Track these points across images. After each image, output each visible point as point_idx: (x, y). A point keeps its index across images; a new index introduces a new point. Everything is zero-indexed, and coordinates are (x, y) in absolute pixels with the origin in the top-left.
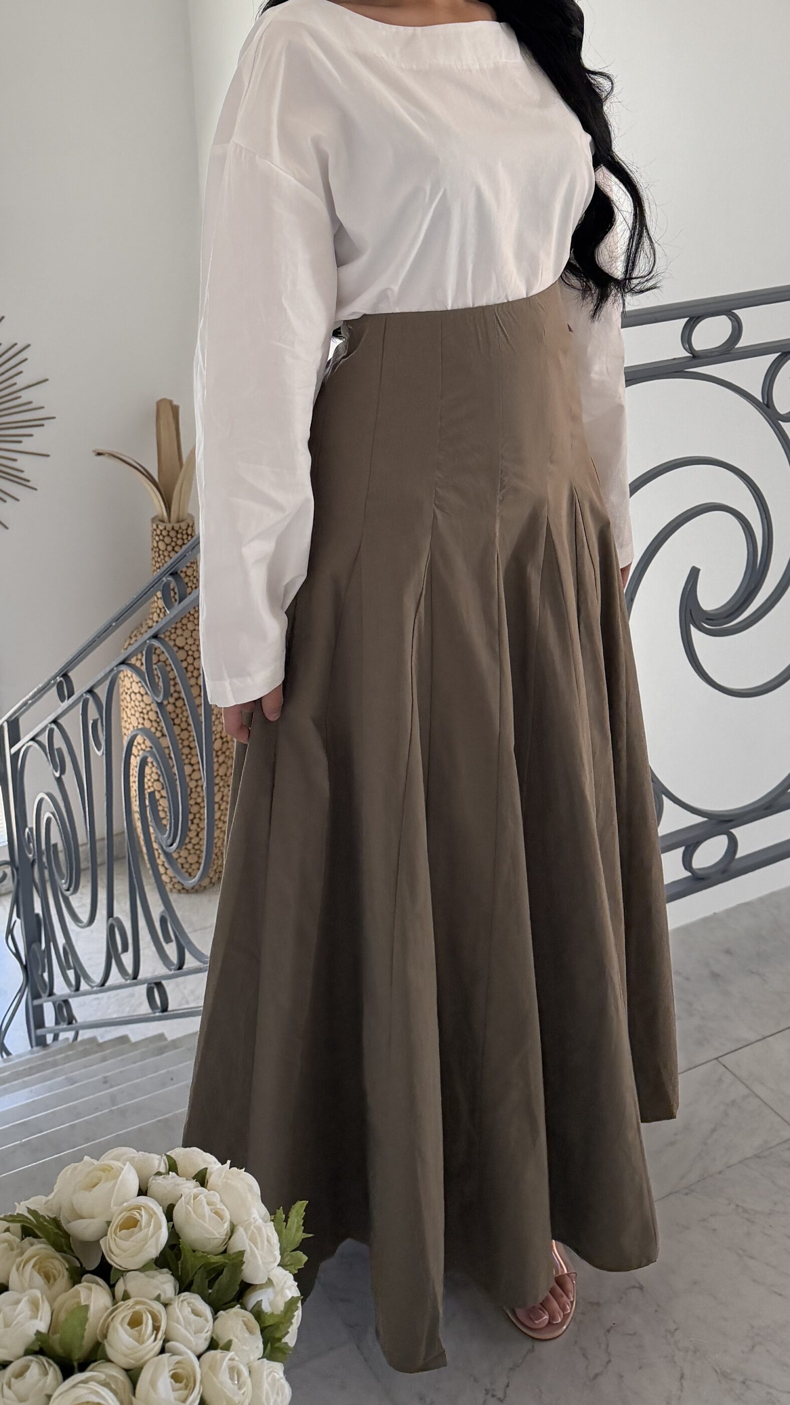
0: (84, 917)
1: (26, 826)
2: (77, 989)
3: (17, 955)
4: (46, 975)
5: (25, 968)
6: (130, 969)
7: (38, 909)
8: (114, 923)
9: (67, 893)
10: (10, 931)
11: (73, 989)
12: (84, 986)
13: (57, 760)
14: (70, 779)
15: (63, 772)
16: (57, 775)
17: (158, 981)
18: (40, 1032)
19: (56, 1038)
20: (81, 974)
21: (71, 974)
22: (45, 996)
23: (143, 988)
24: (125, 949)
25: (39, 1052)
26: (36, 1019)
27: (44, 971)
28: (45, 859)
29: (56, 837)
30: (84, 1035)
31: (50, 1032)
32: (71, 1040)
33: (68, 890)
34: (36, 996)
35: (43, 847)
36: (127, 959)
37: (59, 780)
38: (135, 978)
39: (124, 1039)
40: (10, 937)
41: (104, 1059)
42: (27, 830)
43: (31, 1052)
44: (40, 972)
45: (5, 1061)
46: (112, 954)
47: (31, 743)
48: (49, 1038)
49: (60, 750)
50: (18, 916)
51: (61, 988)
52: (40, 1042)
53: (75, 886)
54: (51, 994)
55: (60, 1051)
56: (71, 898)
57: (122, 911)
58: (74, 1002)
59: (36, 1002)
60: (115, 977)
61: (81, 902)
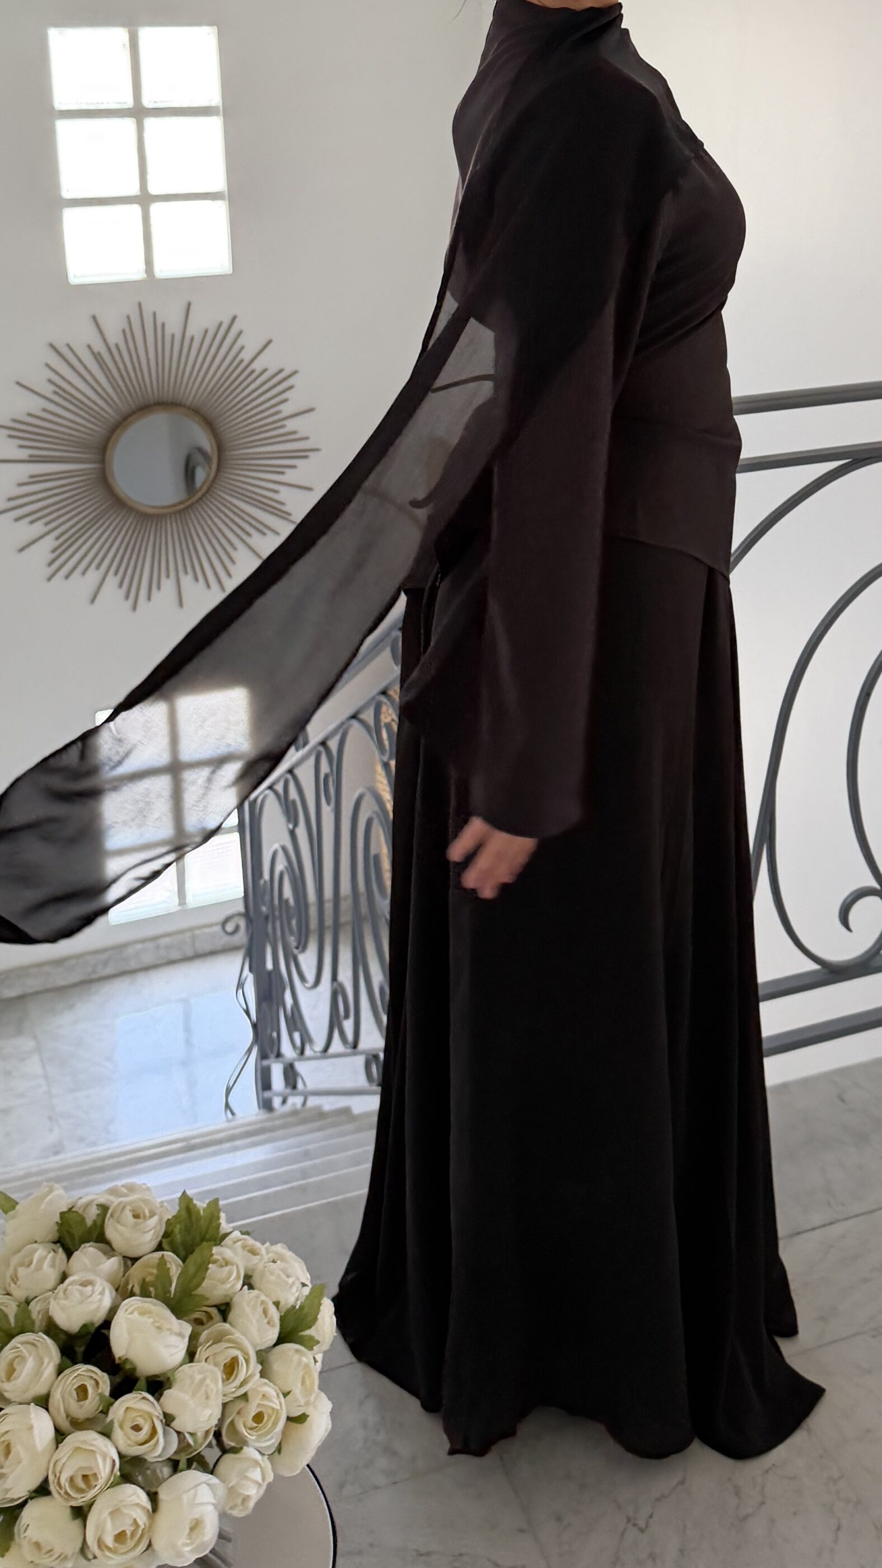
0: (310, 976)
1: (261, 875)
2: (302, 1052)
3: (247, 1012)
4: (275, 1034)
5: (255, 1026)
6: (350, 1036)
7: (269, 965)
8: (339, 990)
9: (296, 951)
10: (240, 985)
11: (298, 1051)
12: (308, 1052)
13: (290, 811)
14: (301, 832)
15: (296, 825)
16: (291, 826)
17: (375, 1053)
18: (267, 1094)
19: (284, 1102)
20: (306, 1039)
21: (297, 1036)
22: (272, 1056)
23: (360, 1061)
24: (347, 1016)
25: (263, 1115)
26: (264, 1082)
27: (272, 1031)
28: (277, 913)
29: (288, 893)
30: (313, 1102)
31: (277, 1095)
32: (299, 1106)
33: (297, 948)
34: (263, 1056)
35: (276, 902)
36: (348, 1025)
37: (292, 834)
38: (355, 1046)
39: (346, 1111)
40: (240, 991)
41: (319, 1129)
42: (262, 882)
43: (257, 1115)
44: (269, 1031)
45: (228, 1121)
46: (335, 1022)
47: (268, 792)
48: (277, 1102)
49: (294, 802)
50: (251, 970)
51: (287, 1050)
52: (266, 1105)
53: (302, 946)
54: (279, 1055)
55: (284, 1116)
56: (302, 958)
57: (345, 976)
58: (300, 1067)
59: (265, 1063)
60: (337, 1046)
61: (308, 960)
